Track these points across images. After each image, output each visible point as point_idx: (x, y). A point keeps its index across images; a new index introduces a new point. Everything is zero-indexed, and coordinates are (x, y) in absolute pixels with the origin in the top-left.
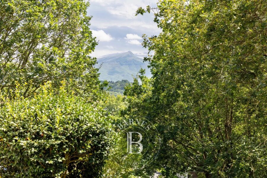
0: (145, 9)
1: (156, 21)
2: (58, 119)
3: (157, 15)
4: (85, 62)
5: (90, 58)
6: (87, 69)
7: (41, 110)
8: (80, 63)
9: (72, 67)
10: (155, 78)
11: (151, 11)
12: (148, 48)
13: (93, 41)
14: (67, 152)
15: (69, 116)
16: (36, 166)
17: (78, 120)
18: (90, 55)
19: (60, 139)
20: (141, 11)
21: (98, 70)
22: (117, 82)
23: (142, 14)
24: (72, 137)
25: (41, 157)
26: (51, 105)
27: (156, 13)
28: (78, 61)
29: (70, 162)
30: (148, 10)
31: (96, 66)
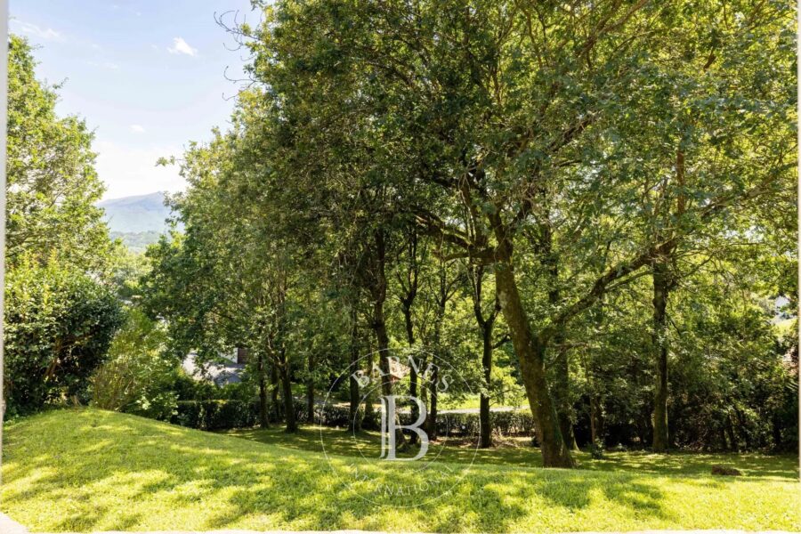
0: (169, 160)
1: (182, 174)
2: (46, 296)
3: (183, 167)
4: (86, 214)
5: (94, 208)
6: (89, 223)
7: (21, 288)
8: (79, 215)
9: (66, 220)
10: (189, 235)
11: (176, 162)
12: (170, 208)
13: (100, 186)
14: (58, 336)
15: (61, 294)
16: (15, 355)
17: (73, 297)
18: (94, 204)
19: (47, 321)
20: (162, 162)
21: (106, 224)
22: (140, 234)
23: (164, 164)
24: (65, 318)
25: (21, 344)
26: (35, 281)
27: (182, 164)
28: (76, 213)
29: (62, 347)
30: (172, 161)
31: (103, 219)
